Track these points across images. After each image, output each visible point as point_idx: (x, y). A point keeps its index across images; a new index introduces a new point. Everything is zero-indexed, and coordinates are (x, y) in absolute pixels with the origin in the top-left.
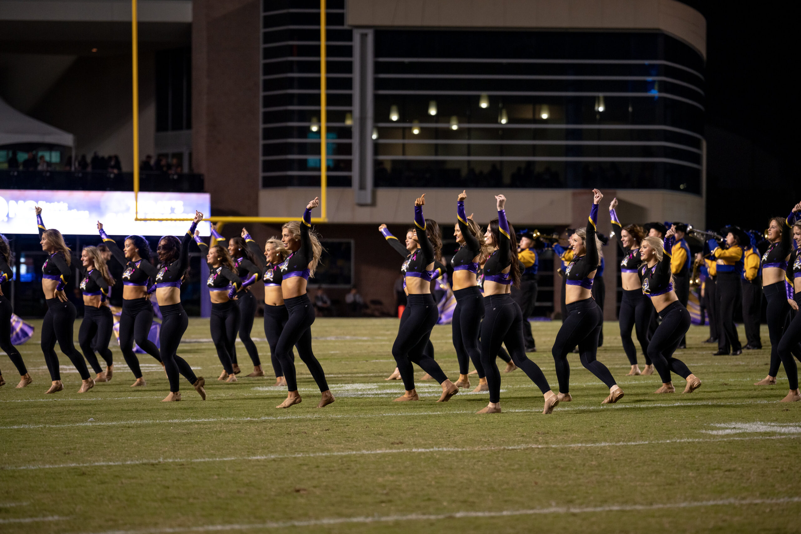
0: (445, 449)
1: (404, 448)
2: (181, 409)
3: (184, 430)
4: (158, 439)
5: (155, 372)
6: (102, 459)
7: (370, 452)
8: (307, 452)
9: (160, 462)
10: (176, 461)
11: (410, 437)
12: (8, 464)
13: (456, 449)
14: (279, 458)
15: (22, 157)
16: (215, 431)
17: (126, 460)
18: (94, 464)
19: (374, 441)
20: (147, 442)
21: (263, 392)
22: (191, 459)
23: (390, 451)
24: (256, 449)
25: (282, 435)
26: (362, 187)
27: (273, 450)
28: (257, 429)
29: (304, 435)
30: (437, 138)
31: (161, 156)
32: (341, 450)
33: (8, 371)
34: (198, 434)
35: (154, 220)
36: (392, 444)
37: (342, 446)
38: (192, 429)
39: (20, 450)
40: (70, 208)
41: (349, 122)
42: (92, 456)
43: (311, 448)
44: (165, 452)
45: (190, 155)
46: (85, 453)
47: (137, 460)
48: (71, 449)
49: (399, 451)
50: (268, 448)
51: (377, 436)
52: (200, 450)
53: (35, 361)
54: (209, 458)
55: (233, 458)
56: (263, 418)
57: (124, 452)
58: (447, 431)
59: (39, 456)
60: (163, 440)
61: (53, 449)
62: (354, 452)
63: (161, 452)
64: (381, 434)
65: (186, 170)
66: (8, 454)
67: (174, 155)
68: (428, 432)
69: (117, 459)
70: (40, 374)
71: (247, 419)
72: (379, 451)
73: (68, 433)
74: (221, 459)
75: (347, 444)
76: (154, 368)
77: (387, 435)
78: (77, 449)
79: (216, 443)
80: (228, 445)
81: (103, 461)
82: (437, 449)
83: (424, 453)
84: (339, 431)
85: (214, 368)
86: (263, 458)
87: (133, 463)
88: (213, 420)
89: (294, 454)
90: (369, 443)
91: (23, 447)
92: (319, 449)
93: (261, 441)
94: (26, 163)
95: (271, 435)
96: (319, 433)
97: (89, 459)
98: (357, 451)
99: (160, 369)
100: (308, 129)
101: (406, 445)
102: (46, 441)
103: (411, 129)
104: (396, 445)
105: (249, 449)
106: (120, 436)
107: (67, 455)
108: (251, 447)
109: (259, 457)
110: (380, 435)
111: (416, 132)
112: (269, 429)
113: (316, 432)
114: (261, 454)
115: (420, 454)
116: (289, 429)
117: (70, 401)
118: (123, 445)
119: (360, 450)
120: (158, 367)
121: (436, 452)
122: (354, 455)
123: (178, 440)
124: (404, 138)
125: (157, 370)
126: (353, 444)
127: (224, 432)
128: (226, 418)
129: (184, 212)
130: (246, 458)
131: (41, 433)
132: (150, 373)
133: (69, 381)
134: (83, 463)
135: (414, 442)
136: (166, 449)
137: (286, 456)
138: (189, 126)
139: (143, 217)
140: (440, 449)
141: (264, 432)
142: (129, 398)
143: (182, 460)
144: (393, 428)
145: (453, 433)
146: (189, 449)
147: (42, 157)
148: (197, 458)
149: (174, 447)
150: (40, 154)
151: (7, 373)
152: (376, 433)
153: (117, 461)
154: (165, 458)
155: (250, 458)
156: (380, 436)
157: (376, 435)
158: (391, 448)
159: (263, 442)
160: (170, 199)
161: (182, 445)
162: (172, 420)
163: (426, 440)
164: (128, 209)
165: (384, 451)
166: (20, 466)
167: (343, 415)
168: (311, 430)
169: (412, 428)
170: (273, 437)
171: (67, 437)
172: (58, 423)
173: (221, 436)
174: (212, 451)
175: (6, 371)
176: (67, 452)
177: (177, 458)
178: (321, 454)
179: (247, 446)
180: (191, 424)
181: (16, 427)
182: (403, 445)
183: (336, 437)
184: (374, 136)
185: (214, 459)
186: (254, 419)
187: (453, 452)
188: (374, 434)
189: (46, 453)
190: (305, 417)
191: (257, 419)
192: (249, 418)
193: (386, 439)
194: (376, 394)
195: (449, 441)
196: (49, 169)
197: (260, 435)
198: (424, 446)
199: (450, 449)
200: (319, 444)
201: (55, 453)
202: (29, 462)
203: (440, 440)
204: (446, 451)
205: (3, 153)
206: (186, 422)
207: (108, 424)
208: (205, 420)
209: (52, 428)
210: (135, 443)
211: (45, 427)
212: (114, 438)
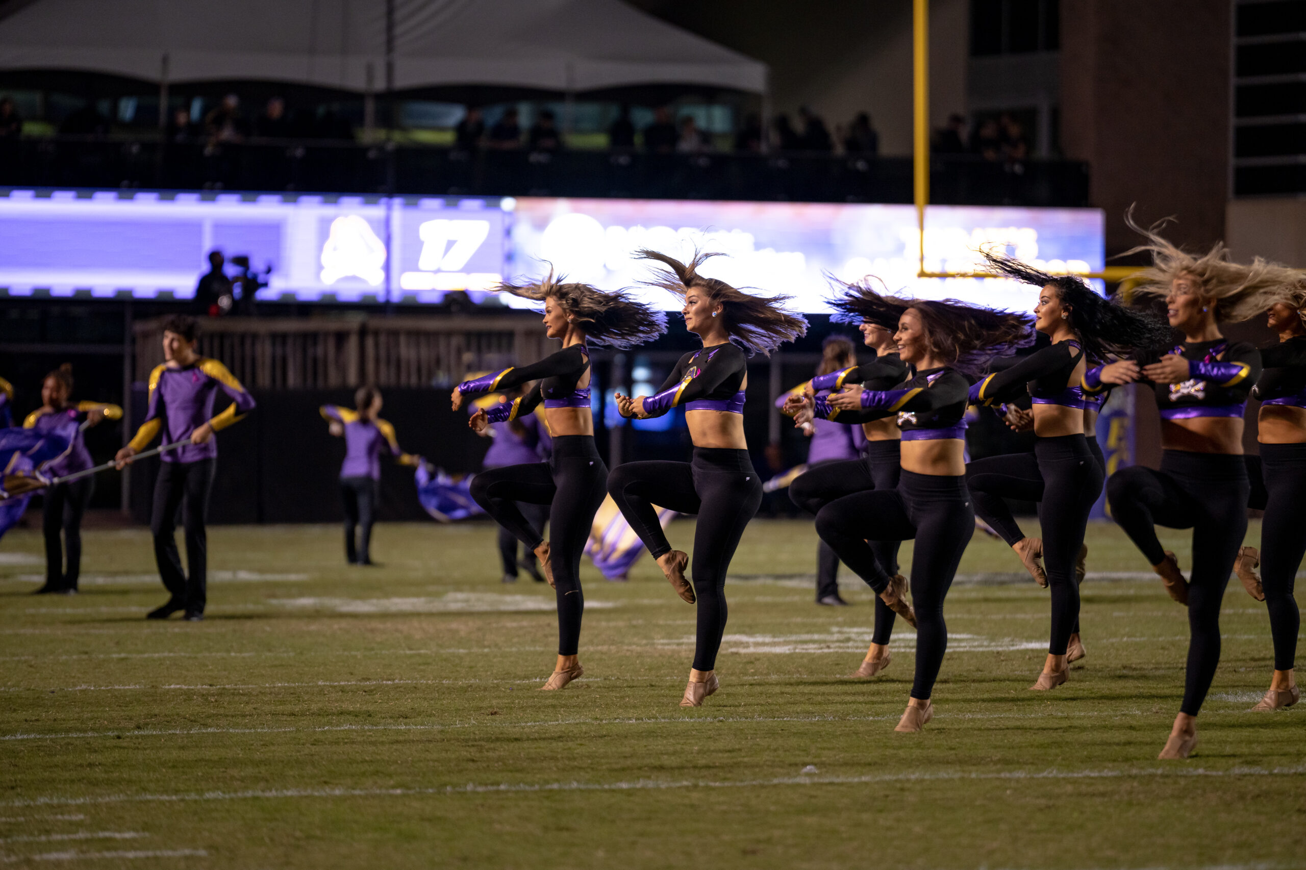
2: (1032, 746)
3: (1038, 797)
4: (973, 820)
5: (967, 652)
15: (643, 117)
16: (1117, 801)
20: (946, 827)
21: (1236, 707)
24: (1221, 848)
25: (1284, 813)
27: (1262, 851)
28: (1221, 798)
31: (981, 119)
33: (605, 648)
34: (1073, 809)
35: (964, 275)
38: (1058, 796)
39: (634, 842)
40: (758, 246)
42: (811, 859)
44: (992, 851)
45: (1055, 114)
46: (794, 851)
48: (759, 841)
50: (1249, 847)
52: (1080, 848)
53: (670, 622)
56: (1237, 771)
57: (891, 850)
59: (683, 856)
60: (986, 822)
61: (715, 841)
63: (982, 850)
65: (1043, 151)
67: (1015, 115)
70: (683, 654)
71: (1195, 773)
73: (753, 803)
76: (963, 644)
78: (775, 841)
79: (1120, 832)
80: (1149, 836)
85: (1112, 644)
88: (1110, 774)
91: (642, 835)
93: (1232, 829)
94: (651, 132)
95: (1258, 813)
99: (978, 646)
102: (697, 821)
105: (1201, 848)
106: (881, 811)
107: (751, 856)
108: (1206, 841)
112: (1252, 798)
114: (1233, 860)
117: (758, 723)
118: (889, 834)
120: (973, 640)
123: (1026, 824)
125: (973, 649)
127: (1138, 804)
128: (1142, 768)
129: (1039, 257)
131: (687, 801)
132: (956, 656)
133: (753, 674)
136: (995, 844)
138: (1053, 43)
139: (937, 270)
141: (1240, 805)
146: (1051, 846)
147: (689, 120)
149: (1015, 839)
150: (686, 111)
151: (602, 653)
159: (1237, 831)
160: (1006, 224)
161: (1033, 835)
162: (1010, 772)
164: (900, 248)
170: (1262, 818)
171: (750, 812)
172: (729, 775)
173: (1131, 813)
174: (1109, 851)
175: (600, 648)
176: (749, 848)
179: (1195, 840)
180: (1057, 781)
181: (624, 786)
186: (1214, 773)
191: (1220, 773)
192: (1201, 771)
196: (706, 149)
197: (1230, 813)
201: (721, 850)
205: (590, 110)
206: (1044, 778)
207: (850, 780)
208: (1092, 775)
209: (713, 789)
210: (918, 829)
211: (696, 786)
212: (866, 817)
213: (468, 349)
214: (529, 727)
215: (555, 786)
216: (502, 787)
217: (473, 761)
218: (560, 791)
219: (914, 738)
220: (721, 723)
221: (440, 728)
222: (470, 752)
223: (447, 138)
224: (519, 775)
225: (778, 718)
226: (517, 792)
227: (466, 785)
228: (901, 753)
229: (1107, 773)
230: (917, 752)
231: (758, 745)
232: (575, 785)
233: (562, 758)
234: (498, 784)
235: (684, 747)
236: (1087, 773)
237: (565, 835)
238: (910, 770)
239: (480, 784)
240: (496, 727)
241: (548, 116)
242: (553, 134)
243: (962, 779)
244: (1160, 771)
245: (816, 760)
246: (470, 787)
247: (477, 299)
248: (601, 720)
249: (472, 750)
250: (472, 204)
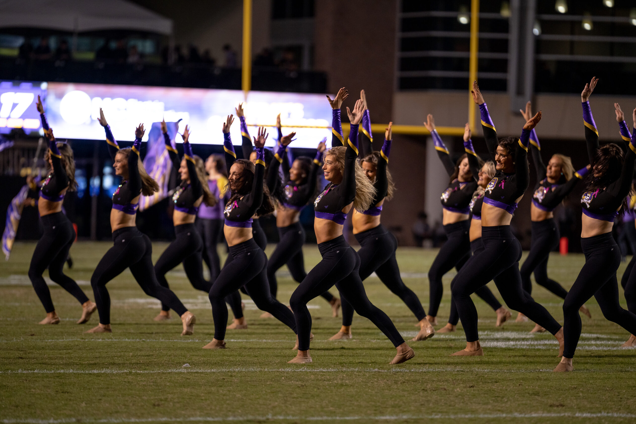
0: (615, 415)
1: (565, 411)
3: (297, 381)
4: (266, 391)
6: (198, 413)
7: (523, 415)
8: (446, 412)
9: (268, 419)
10: (288, 418)
11: (572, 398)
12: (86, 415)
13: (629, 415)
14: (412, 419)
16: (335, 383)
17: (227, 416)
18: (188, 419)
19: (529, 402)
20: (253, 394)
22: (306, 417)
23: (548, 415)
24: (385, 407)
25: (416, 391)
26: (520, 92)
27: (405, 409)
28: (386, 383)
29: (444, 392)
30: (612, 34)
32: (488, 411)
34: (314, 387)
36: (551, 406)
37: (489, 407)
38: (307, 381)
39: (100, 399)
40: (166, 109)
41: (505, 13)
42: (186, 409)
43: (451, 408)
44: (274, 407)
46: (178, 405)
47: (241, 416)
48: (161, 400)
49: (558, 415)
50: (399, 407)
51: (533, 396)
52: (317, 406)
54: (328, 416)
55: (356, 418)
56: (394, 370)
57: (225, 406)
58: (619, 393)
59: (123, 407)
60: (272, 392)
61: (140, 400)
62: (504, 415)
63: (269, 407)
64: (537, 394)
65: (306, 67)
66: (86, 404)
68: (595, 393)
69: (217, 414)
71: (374, 371)
72: (534, 415)
73: (159, 381)
74: (342, 418)
75: (496, 404)
77: (545, 395)
78: (169, 400)
79: (337, 399)
80: (351, 401)
81: (200, 416)
82: (606, 414)
83: (590, 419)
84: (486, 388)
86: (393, 418)
87: (236, 419)
88: (332, 370)
89: (431, 414)
90: (523, 404)
91: (104, 396)
92: (461, 409)
93: (391, 398)
95: (404, 390)
96: (462, 390)
97: (183, 412)
98: (507, 413)
100: (455, 20)
101: (569, 408)
102: (131, 390)
103: (580, 23)
104: (555, 408)
105: (376, 407)
106: (221, 386)
107: (157, 407)
108: (378, 404)
109: (387, 418)
110: (535, 395)
111: (587, 26)
112: (401, 383)
113: (458, 389)
114: (391, 414)
115: (585, 419)
116: (425, 384)
117: (161, 342)
118: (225, 398)
119: (511, 412)
121: (604, 418)
122: (504, 418)
123: (291, 394)
124: (572, 33)
126: (504, 405)
127: (346, 385)
129: (303, 117)
130: (372, 417)
131: (126, 380)
134: (176, 418)
135: (577, 405)
136: (276, 403)
137: (421, 416)
138: (312, 13)
140: (610, 415)
141: (395, 387)
142: (232, 340)
143: (294, 418)
144: (552, 387)
145: (625, 396)
146: (303, 405)
147: (134, 47)
148: (313, 416)
149: (286, 401)
150: (132, 42)
152: (531, 392)
153: (217, 416)
154: (275, 415)
155: (377, 418)
156: (536, 397)
157: (531, 395)
158: (549, 412)
159: (393, 399)
160: (288, 101)
161: (295, 399)
162: (284, 369)
163: (592, 403)
165: (540, 415)
166: (100, 419)
167: (491, 369)
168: (452, 386)
169: (576, 388)
170: (406, 393)
171: (157, 386)
172: (147, 368)
173: (342, 390)
174: (331, 408)
176: (157, 403)
177: (288, 415)
178: (463, 416)
179: (373, 403)
180: (306, 374)
181: (96, 372)
182: (564, 407)
183: (482, 395)
184: (536, 31)
185: (334, 418)
186: (383, 371)
187: (625, 418)
188: (529, 394)
189: (131, 404)
190: (444, 370)
191: (386, 371)
192: (376, 370)
193: (543, 400)
194: (532, 345)
195: (621, 405)
196: (142, 61)
197: (390, 390)
198: (590, 410)
199: (621, 415)
200: (461, 404)
201: (143, 404)
202: (111, 414)
203: (610, 403)
204: (617, 417)
205: (86, 41)
206: (300, 371)
207: (206, 371)
208: (324, 371)
209: (140, 374)
210: (238, 395)
211: (130, 373)
212: (213, 389)
213: (23, 156)
214: (50, 342)
215: (62, 371)
216: (36, 371)
217: (22, 358)
218: (64, 374)
219: (237, 351)
220: (143, 342)
221: (6, 342)
222: (20, 354)
223: (15, 53)
224: (44, 366)
225: (171, 340)
226: (43, 374)
227: (18, 370)
228: (231, 359)
229: (331, 370)
230: (238, 358)
231: (162, 353)
232: (71, 371)
233: (65, 357)
234: (34, 370)
235: (125, 353)
236: (321, 369)
237: (66, 395)
238: (236, 367)
239: (25, 369)
240: (33, 342)
241: (64, 42)
242: (68, 51)
243: (260, 371)
244: (356, 370)
245: (189, 361)
246: (20, 371)
247: (28, 133)
248: (85, 339)
249: (21, 352)
250: (26, 85)
